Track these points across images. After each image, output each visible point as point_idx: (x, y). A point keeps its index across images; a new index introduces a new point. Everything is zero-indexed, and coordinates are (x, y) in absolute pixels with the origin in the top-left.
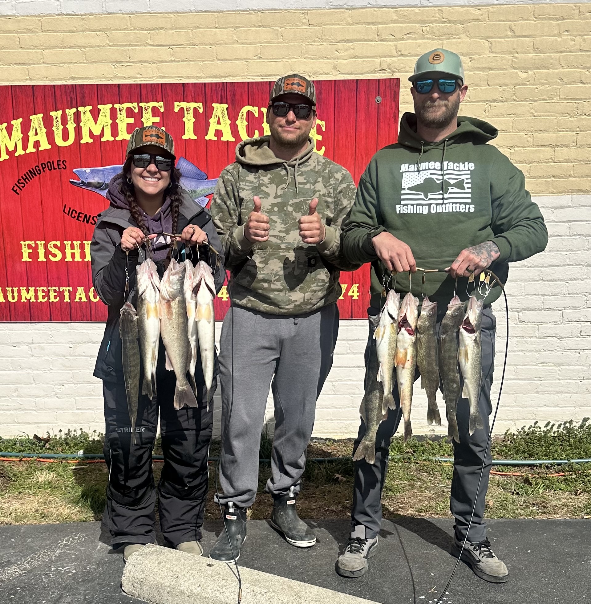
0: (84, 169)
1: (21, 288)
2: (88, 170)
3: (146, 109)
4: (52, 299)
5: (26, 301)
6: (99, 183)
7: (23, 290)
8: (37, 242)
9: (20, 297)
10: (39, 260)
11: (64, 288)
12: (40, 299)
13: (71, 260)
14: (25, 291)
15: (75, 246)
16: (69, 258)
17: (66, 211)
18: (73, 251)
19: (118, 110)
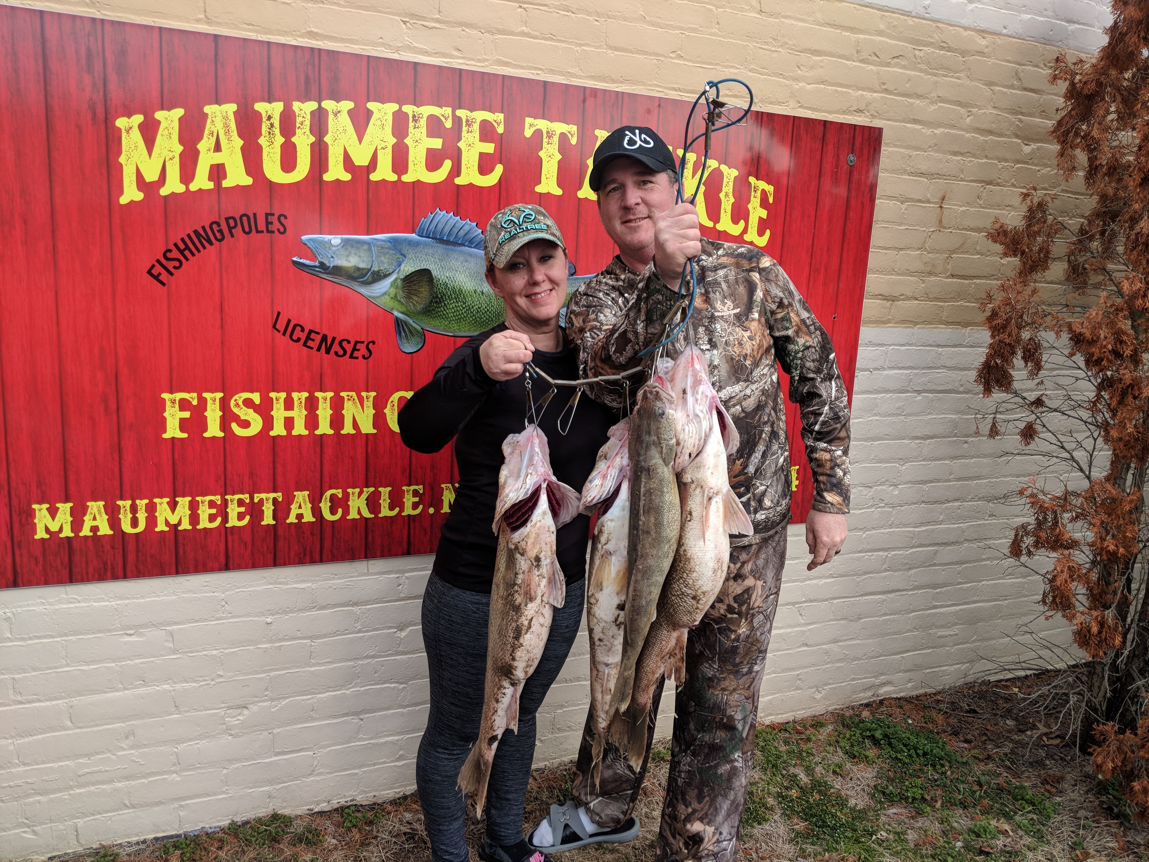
0: (327, 237)
1: (156, 500)
2: (336, 240)
3: (469, 123)
4: (233, 522)
5: (167, 529)
6: (358, 269)
7: (162, 504)
8: (205, 395)
9: (152, 520)
10: (206, 435)
11: (263, 496)
12: (204, 523)
13: (284, 433)
14: (165, 506)
15: (296, 404)
16: (279, 430)
17: (281, 325)
18: (289, 414)
19: (411, 119)
